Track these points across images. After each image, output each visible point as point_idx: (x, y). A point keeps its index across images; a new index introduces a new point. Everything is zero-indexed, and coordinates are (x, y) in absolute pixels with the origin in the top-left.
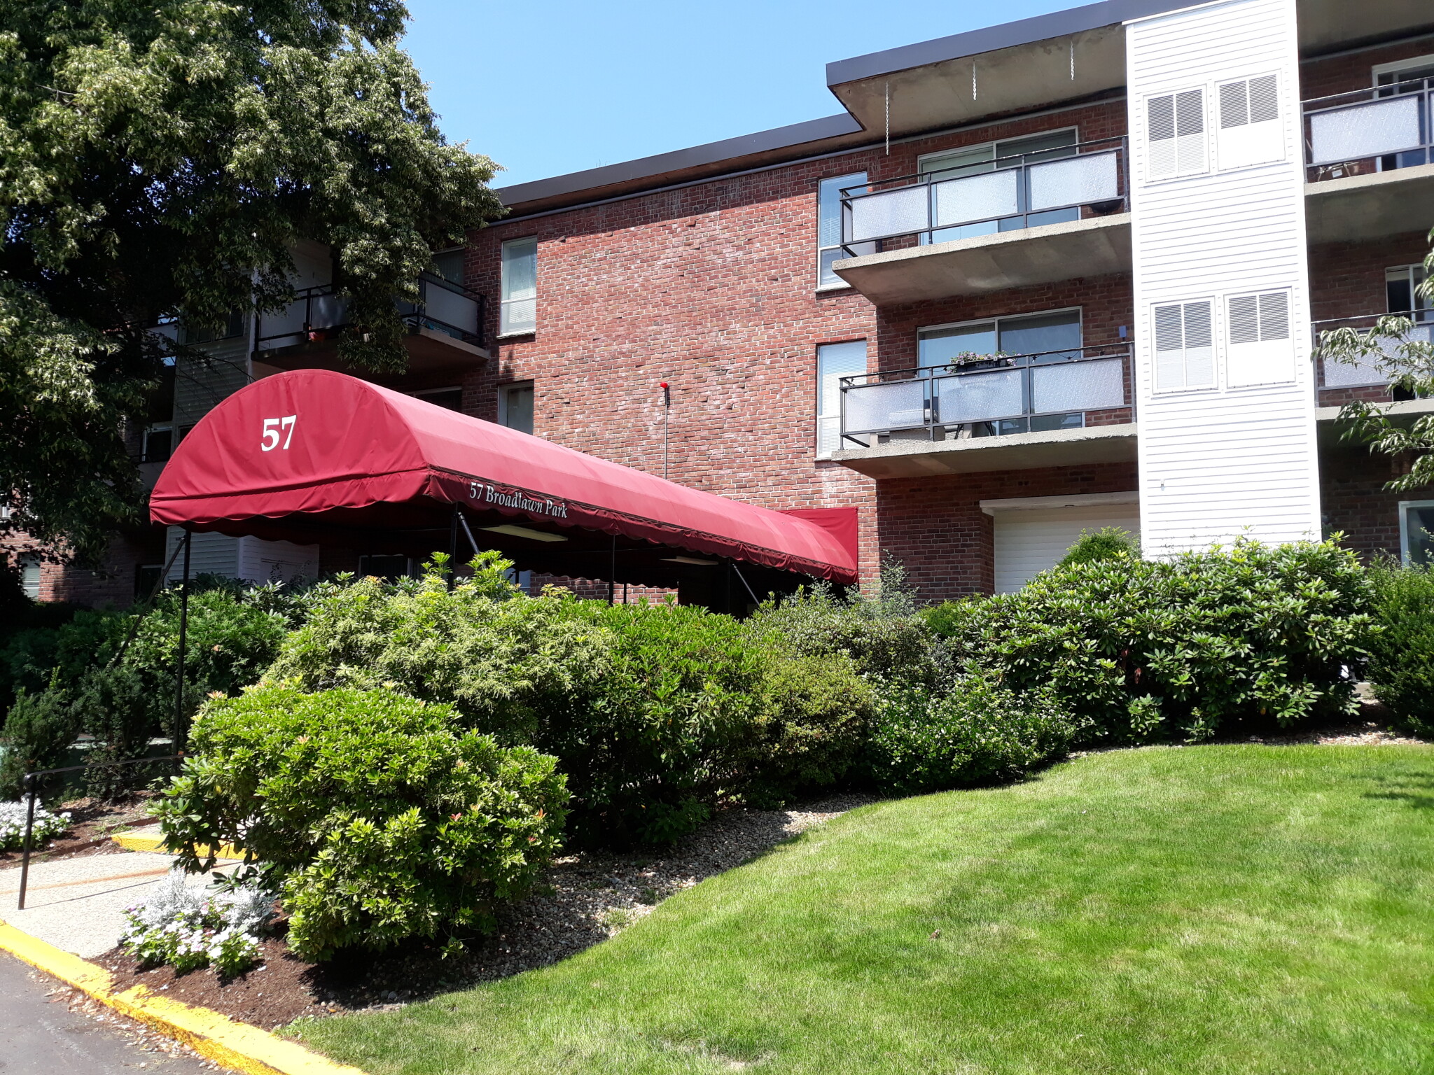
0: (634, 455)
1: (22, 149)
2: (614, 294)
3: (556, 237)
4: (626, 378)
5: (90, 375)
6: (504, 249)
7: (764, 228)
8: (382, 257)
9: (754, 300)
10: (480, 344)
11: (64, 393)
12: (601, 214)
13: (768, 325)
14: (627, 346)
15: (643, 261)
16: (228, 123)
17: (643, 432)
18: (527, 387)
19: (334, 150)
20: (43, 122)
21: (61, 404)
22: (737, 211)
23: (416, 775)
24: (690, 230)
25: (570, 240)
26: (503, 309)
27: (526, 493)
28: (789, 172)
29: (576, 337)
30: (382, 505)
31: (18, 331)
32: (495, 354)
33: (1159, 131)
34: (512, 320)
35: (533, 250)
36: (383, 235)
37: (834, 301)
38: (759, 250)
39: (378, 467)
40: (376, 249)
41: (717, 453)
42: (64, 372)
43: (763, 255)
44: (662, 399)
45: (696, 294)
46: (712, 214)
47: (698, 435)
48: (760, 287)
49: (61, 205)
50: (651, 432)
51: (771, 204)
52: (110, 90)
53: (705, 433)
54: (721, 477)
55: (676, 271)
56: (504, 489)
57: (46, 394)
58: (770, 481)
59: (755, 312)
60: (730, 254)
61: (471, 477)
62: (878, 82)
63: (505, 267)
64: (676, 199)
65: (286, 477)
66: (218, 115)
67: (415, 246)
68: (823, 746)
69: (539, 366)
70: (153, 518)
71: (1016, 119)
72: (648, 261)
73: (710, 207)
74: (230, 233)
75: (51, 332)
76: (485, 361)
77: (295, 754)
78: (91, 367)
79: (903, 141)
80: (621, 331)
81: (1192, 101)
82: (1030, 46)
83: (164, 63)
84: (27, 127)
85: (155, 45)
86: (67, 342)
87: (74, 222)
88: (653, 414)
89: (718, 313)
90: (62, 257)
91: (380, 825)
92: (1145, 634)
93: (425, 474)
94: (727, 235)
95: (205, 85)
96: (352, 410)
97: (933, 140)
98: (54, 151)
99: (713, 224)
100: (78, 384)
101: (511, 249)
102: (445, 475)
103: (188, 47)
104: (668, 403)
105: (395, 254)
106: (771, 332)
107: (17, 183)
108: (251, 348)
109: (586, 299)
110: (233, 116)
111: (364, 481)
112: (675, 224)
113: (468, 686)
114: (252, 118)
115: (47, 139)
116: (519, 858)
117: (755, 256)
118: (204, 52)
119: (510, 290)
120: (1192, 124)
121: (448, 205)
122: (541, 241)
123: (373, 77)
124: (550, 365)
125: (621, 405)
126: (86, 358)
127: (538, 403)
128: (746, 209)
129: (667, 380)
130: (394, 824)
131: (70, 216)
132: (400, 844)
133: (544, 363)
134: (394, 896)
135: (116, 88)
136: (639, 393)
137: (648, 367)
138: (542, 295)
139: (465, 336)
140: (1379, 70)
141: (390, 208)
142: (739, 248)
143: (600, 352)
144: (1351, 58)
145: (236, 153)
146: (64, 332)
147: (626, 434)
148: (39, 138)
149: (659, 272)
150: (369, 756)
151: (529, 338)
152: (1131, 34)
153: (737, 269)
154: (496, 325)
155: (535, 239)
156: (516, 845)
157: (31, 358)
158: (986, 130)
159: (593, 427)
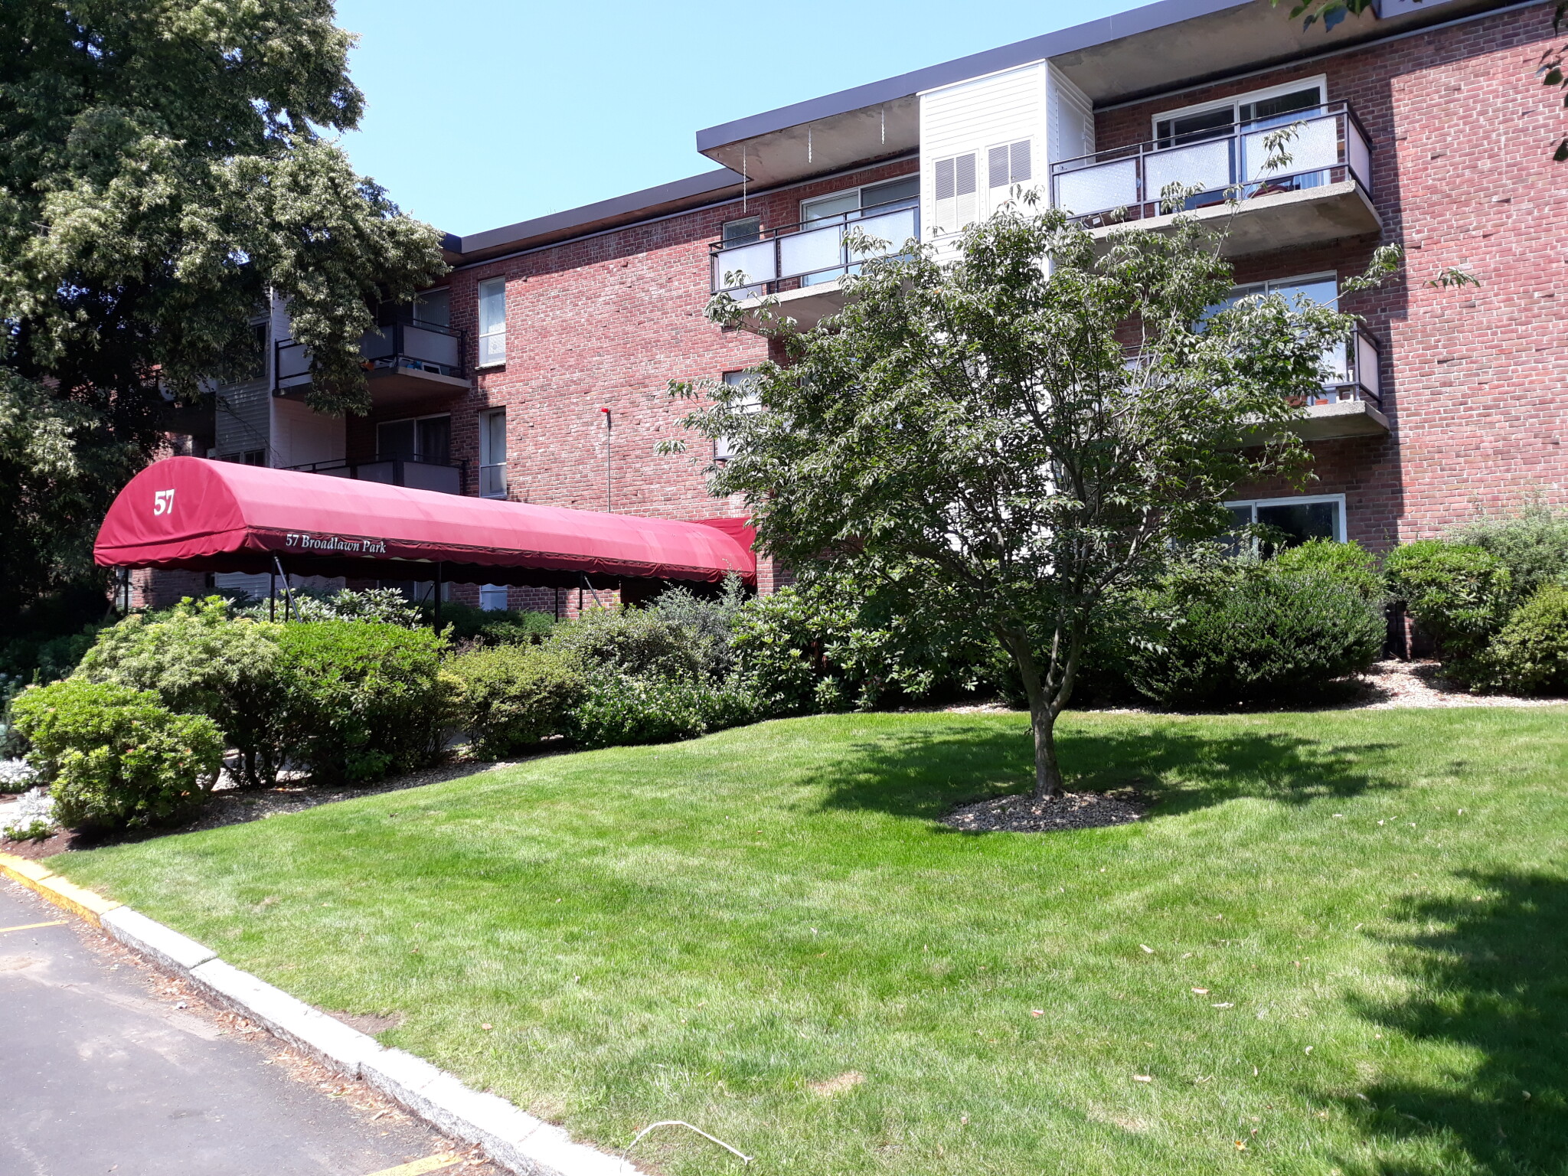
0: (585, 472)
1: (15, 278)
2: (566, 329)
3: (520, 277)
4: (577, 404)
5: (72, 449)
6: (482, 288)
7: (680, 268)
8: (324, 327)
9: (674, 333)
10: (463, 376)
11: (54, 464)
12: (554, 255)
13: (685, 355)
14: (577, 375)
15: (588, 298)
16: (177, 237)
17: (590, 452)
18: (500, 412)
19: (279, 241)
20: (30, 255)
21: (51, 474)
22: (659, 252)
23: (106, 727)
24: (624, 270)
25: (531, 279)
26: (482, 342)
27: (341, 538)
28: (698, 218)
29: (537, 368)
30: (221, 553)
31: (19, 419)
32: (475, 382)
33: (944, 191)
34: (491, 351)
35: (502, 289)
36: (324, 308)
37: (735, 334)
38: (678, 288)
39: (220, 527)
40: (318, 320)
41: (648, 470)
42: (53, 449)
43: (680, 292)
44: (605, 422)
45: (630, 328)
46: (640, 255)
47: (633, 454)
48: (678, 321)
49: (50, 316)
50: (597, 452)
51: (686, 246)
52: (72, 232)
53: (638, 452)
54: (652, 491)
55: (614, 308)
56: (321, 537)
57: (41, 465)
58: (690, 494)
59: (674, 344)
60: (655, 292)
61: (288, 531)
62: (739, 146)
63: (483, 305)
64: (612, 242)
65: (170, 534)
66: (170, 231)
67: (356, 313)
68: (518, 717)
69: (509, 393)
70: (97, 562)
71: (874, 166)
72: (592, 297)
73: (638, 250)
74: (190, 321)
75: (45, 417)
76: (467, 390)
77: (48, 718)
78: (73, 443)
79: (786, 188)
80: (572, 362)
81: (967, 163)
82: (852, 113)
83: (122, 196)
84: (19, 259)
85: (114, 182)
86: (57, 424)
87: (59, 329)
88: (598, 436)
89: (647, 345)
90: (51, 357)
91: (87, 754)
92: (824, 630)
93: (244, 532)
94: (652, 275)
95: (157, 210)
96: (205, 486)
97: (810, 186)
98: (40, 276)
99: (642, 264)
100: (63, 457)
101: (488, 287)
102: (262, 532)
103: (140, 180)
104: (610, 427)
105: (338, 322)
106: (688, 362)
107: (11, 306)
108: (272, 387)
109: (544, 333)
110: (181, 230)
111: (213, 537)
112: (612, 264)
113: (166, 680)
114: (196, 233)
115: (36, 267)
116: (171, 774)
117: (674, 293)
118: (155, 183)
119: (489, 324)
120: (968, 185)
121: (394, 269)
122: (508, 281)
123: (314, 173)
124: (518, 393)
125: (574, 428)
126: (70, 436)
127: (509, 427)
128: (666, 251)
129: (608, 406)
130: (92, 754)
131: (56, 324)
132: (100, 765)
133: (513, 390)
134: (95, 791)
135: (76, 229)
136: (587, 418)
137: (593, 394)
138: (511, 330)
139: (452, 371)
140: (1158, 118)
141: (332, 281)
142: (662, 286)
143: (556, 380)
144: (1134, 108)
145: (180, 264)
146: (55, 416)
147: (577, 454)
148: (28, 267)
149: (600, 309)
150: (81, 719)
151: (500, 369)
152: (923, 102)
153: (659, 305)
154: (475, 357)
155: (503, 279)
156: (171, 767)
157: (29, 436)
158: (851, 177)
159: (552, 448)
